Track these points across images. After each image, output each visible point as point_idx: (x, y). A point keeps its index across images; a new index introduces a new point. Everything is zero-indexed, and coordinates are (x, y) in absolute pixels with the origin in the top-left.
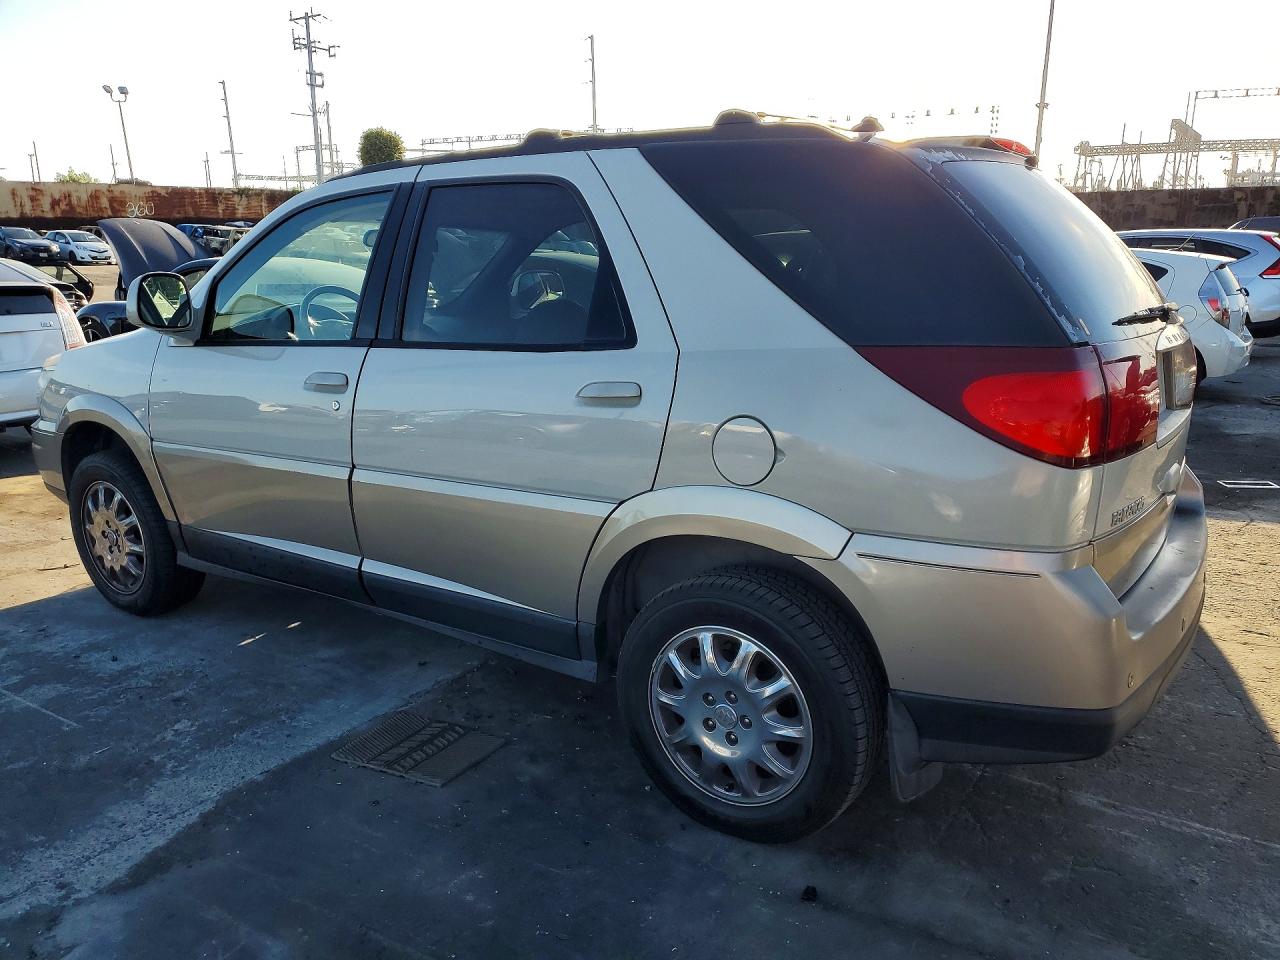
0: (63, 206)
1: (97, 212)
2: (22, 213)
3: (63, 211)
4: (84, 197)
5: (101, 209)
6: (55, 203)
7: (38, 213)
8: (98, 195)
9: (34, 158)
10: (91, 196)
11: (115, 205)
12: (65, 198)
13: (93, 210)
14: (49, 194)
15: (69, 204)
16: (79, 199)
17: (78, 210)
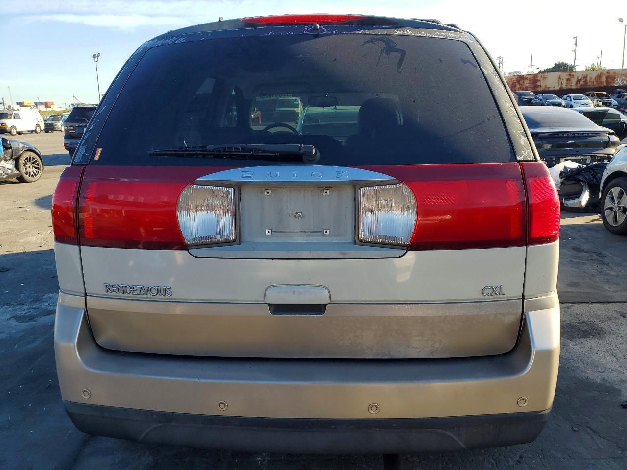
0: (582, 82)
1: (599, 84)
2: (561, 87)
3: (581, 85)
4: (594, 77)
5: (601, 82)
6: (578, 81)
7: (569, 87)
8: (601, 75)
9: (600, 59)
10: (597, 76)
11: (609, 80)
12: (584, 78)
13: (597, 83)
14: (576, 77)
15: (586, 82)
16: (591, 78)
17: (589, 84)
